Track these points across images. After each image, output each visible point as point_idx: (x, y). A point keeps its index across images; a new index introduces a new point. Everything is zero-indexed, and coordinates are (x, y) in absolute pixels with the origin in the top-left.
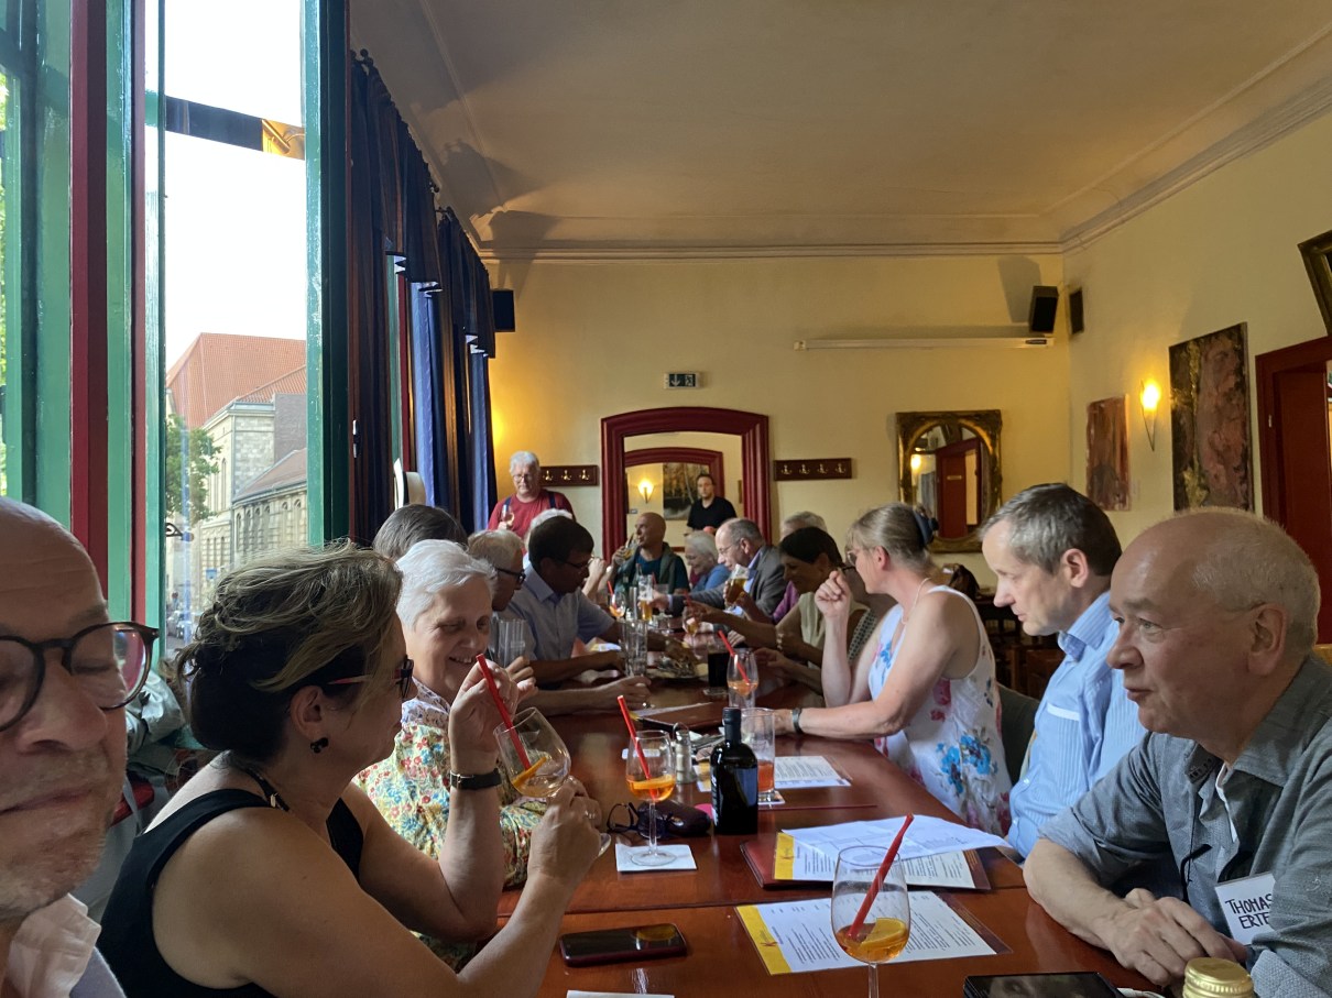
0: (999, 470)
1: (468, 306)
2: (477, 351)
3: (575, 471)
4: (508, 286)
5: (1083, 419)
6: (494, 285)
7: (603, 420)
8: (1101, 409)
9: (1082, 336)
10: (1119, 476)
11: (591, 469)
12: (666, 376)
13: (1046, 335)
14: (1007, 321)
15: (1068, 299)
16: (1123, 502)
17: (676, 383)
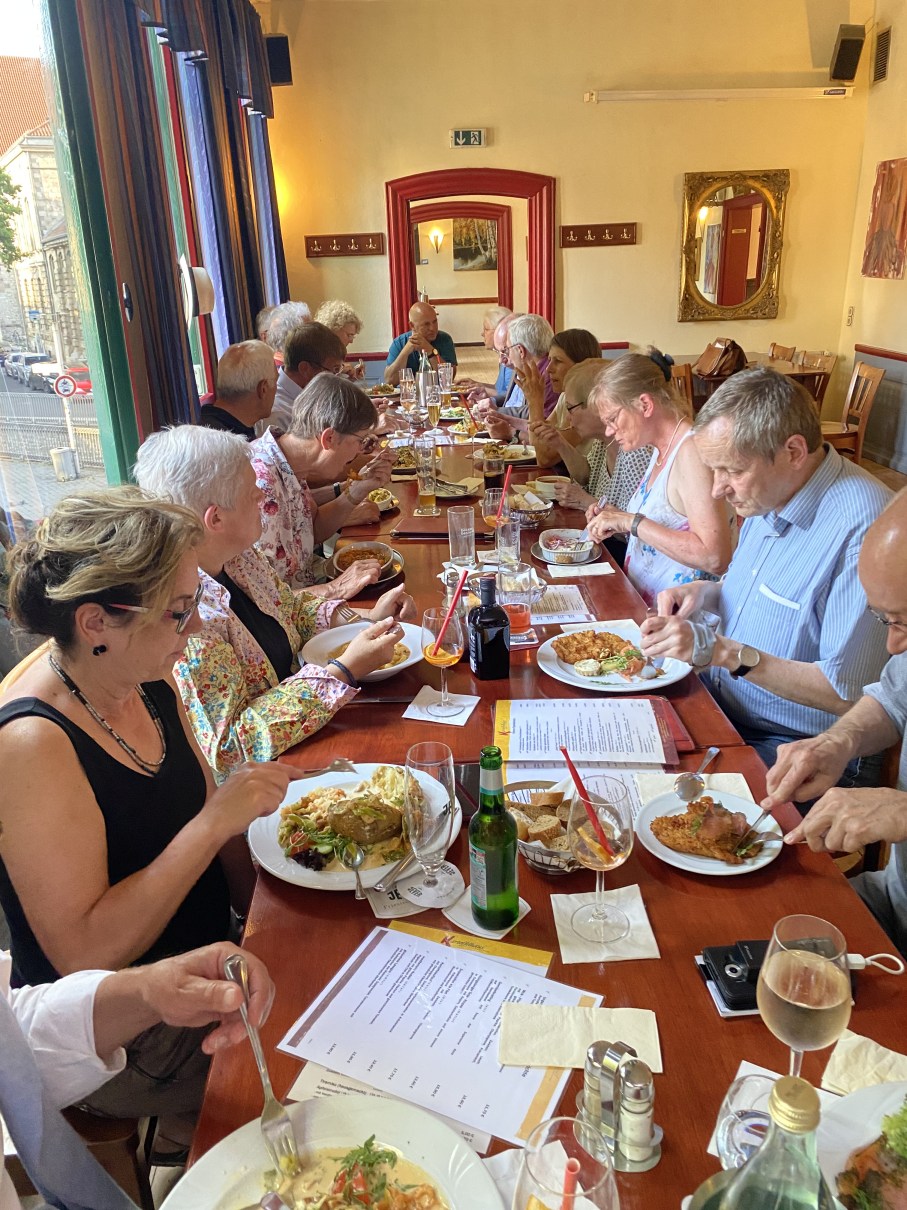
0: (781, 235)
1: (239, 65)
2: (253, 113)
3: (362, 239)
4: (282, 31)
5: (870, 178)
6: (267, 30)
7: (387, 184)
8: (891, 169)
9: (883, 84)
10: (897, 243)
11: (378, 237)
12: (451, 134)
13: (846, 83)
14: (808, 67)
15: (875, 39)
16: (898, 271)
17: (461, 142)
